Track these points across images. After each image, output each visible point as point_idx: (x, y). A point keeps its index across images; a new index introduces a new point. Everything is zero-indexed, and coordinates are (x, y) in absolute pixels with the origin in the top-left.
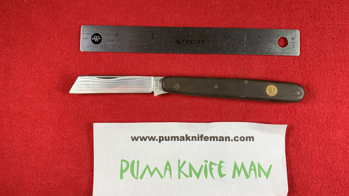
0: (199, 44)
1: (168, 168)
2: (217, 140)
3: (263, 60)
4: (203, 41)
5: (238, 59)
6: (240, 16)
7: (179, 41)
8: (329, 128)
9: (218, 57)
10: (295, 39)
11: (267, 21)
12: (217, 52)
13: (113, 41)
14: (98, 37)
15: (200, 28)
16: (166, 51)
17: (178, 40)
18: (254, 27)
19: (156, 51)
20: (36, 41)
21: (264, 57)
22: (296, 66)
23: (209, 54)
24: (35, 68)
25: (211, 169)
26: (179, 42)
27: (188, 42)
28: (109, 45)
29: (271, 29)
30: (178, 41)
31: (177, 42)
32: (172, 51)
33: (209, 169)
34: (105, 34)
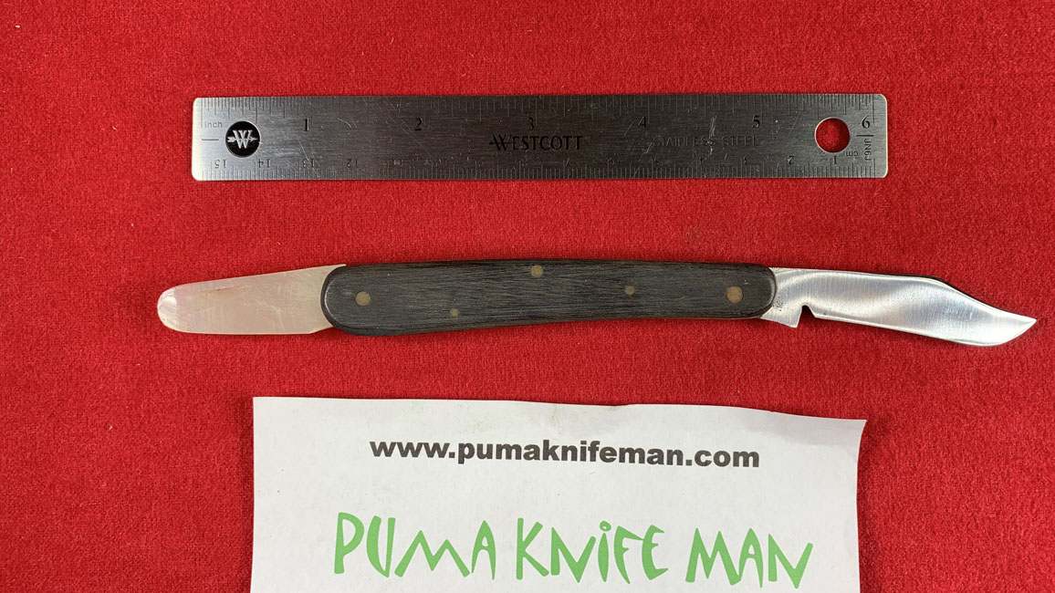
0: (567, 148)
1: (485, 543)
2: (642, 461)
3: (771, 194)
4: (578, 138)
5: (689, 193)
6: (695, 56)
7: (502, 140)
8: (985, 405)
9: (628, 188)
10: (871, 124)
11: (782, 68)
12: (623, 171)
13: (294, 143)
14: (247, 133)
15: (568, 96)
16: (461, 173)
17: (500, 136)
18: (741, 90)
19: (430, 173)
20: (56, 152)
21: (773, 185)
22: (876, 209)
23: (599, 181)
24: (53, 235)
25: (620, 550)
26: (503, 144)
27: (530, 141)
28: (283, 157)
29: (797, 93)
30: (499, 140)
31: (497, 143)
32: (482, 172)
33: (615, 552)
34: (268, 124)
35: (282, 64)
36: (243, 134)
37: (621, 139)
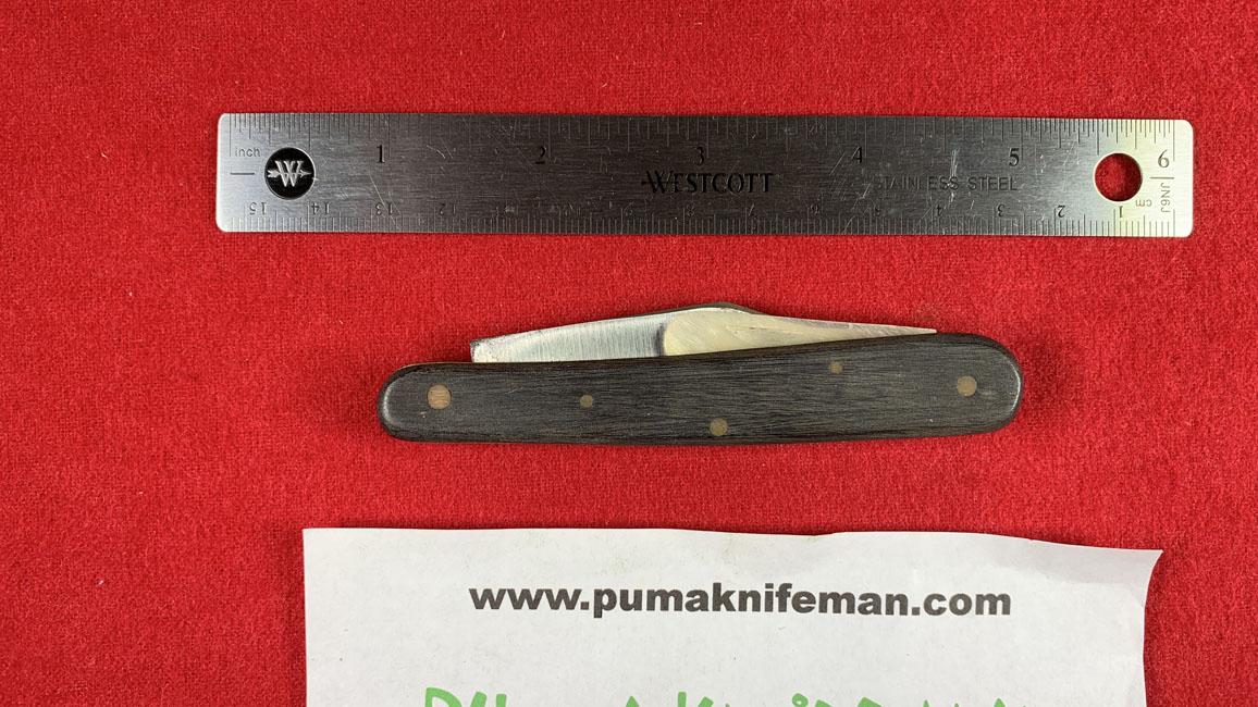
0: (751, 191)
2: (851, 610)
3: (1031, 257)
4: (767, 176)
5: (921, 255)
6: (929, 63)
7: (659, 178)
9: (835, 248)
10: (1171, 160)
11: (1048, 83)
12: (830, 223)
13: (364, 180)
14: (296, 165)
15: (751, 117)
16: (600, 225)
17: (656, 172)
19: (557, 223)
20: (19, 189)
21: (1036, 245)
22: (1174, 280)
23: (794, 236)
24: (16, 307)
26: (660, 184)
27: (698, 180)
28: (347, 200)
29: (1068, 117)
30: (654, 178)
31: (652, 183)
32: (631, 224)
34: (325, 151)
35: (346, 65)
36: (289, 167)
37: (827, 178)
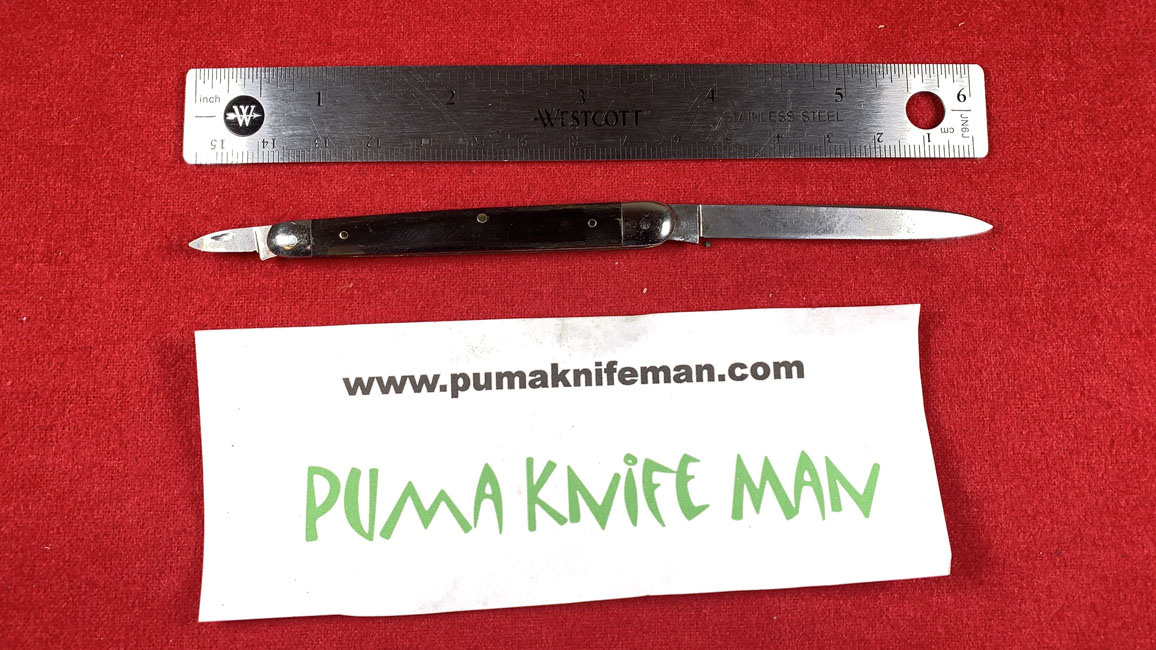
1: (488, 490)
25: (650, 488)
33: (644, 490)
